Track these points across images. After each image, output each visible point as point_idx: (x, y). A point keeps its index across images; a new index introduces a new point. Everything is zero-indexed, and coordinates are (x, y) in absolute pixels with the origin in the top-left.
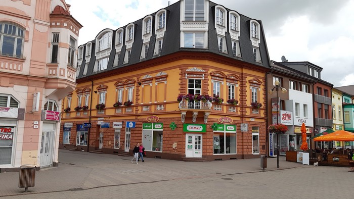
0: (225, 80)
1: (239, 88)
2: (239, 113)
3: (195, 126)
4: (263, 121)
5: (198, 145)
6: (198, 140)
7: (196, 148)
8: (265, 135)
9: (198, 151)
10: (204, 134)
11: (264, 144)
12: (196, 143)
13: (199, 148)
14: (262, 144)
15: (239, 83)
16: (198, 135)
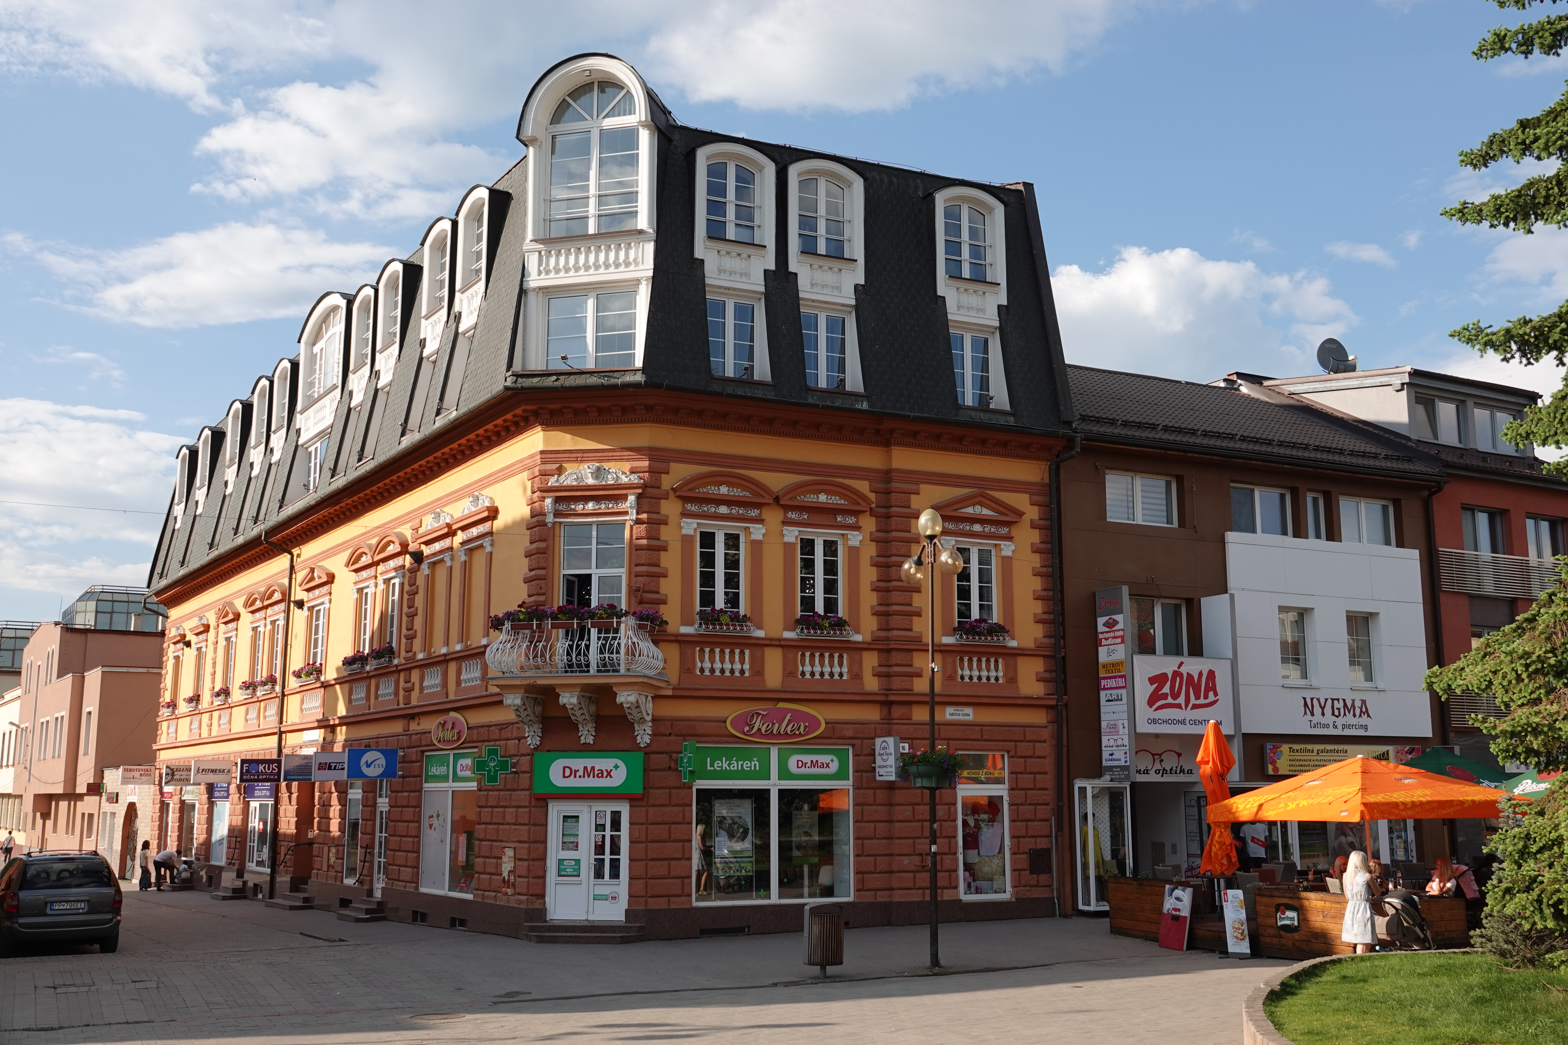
0: (774, 516)
1: (870, 551)
2: (871, 684)
3: (589, 762)
4: (1039, 718)
5: (607, 857)
6: (608, 833)
7: (599, 874)
8: (1049, 796)
9: (606, 886)
10: (633, 800)
11: (1042, 843)
12: (600, 849)
13: (615, 874)
14: (1028, 844)
15: (869, 524)
16: (608, 808)
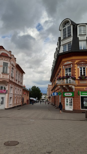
5: (71, 103)
6: (71, 101)
7: (70, 105)
10: (73, 97)
12: (70, 103)
13: (72, 105)
16: (71, 98)
